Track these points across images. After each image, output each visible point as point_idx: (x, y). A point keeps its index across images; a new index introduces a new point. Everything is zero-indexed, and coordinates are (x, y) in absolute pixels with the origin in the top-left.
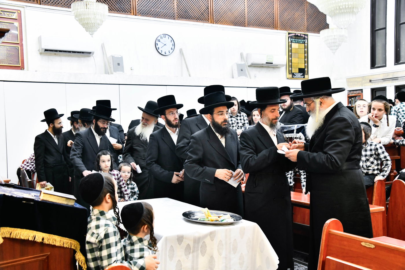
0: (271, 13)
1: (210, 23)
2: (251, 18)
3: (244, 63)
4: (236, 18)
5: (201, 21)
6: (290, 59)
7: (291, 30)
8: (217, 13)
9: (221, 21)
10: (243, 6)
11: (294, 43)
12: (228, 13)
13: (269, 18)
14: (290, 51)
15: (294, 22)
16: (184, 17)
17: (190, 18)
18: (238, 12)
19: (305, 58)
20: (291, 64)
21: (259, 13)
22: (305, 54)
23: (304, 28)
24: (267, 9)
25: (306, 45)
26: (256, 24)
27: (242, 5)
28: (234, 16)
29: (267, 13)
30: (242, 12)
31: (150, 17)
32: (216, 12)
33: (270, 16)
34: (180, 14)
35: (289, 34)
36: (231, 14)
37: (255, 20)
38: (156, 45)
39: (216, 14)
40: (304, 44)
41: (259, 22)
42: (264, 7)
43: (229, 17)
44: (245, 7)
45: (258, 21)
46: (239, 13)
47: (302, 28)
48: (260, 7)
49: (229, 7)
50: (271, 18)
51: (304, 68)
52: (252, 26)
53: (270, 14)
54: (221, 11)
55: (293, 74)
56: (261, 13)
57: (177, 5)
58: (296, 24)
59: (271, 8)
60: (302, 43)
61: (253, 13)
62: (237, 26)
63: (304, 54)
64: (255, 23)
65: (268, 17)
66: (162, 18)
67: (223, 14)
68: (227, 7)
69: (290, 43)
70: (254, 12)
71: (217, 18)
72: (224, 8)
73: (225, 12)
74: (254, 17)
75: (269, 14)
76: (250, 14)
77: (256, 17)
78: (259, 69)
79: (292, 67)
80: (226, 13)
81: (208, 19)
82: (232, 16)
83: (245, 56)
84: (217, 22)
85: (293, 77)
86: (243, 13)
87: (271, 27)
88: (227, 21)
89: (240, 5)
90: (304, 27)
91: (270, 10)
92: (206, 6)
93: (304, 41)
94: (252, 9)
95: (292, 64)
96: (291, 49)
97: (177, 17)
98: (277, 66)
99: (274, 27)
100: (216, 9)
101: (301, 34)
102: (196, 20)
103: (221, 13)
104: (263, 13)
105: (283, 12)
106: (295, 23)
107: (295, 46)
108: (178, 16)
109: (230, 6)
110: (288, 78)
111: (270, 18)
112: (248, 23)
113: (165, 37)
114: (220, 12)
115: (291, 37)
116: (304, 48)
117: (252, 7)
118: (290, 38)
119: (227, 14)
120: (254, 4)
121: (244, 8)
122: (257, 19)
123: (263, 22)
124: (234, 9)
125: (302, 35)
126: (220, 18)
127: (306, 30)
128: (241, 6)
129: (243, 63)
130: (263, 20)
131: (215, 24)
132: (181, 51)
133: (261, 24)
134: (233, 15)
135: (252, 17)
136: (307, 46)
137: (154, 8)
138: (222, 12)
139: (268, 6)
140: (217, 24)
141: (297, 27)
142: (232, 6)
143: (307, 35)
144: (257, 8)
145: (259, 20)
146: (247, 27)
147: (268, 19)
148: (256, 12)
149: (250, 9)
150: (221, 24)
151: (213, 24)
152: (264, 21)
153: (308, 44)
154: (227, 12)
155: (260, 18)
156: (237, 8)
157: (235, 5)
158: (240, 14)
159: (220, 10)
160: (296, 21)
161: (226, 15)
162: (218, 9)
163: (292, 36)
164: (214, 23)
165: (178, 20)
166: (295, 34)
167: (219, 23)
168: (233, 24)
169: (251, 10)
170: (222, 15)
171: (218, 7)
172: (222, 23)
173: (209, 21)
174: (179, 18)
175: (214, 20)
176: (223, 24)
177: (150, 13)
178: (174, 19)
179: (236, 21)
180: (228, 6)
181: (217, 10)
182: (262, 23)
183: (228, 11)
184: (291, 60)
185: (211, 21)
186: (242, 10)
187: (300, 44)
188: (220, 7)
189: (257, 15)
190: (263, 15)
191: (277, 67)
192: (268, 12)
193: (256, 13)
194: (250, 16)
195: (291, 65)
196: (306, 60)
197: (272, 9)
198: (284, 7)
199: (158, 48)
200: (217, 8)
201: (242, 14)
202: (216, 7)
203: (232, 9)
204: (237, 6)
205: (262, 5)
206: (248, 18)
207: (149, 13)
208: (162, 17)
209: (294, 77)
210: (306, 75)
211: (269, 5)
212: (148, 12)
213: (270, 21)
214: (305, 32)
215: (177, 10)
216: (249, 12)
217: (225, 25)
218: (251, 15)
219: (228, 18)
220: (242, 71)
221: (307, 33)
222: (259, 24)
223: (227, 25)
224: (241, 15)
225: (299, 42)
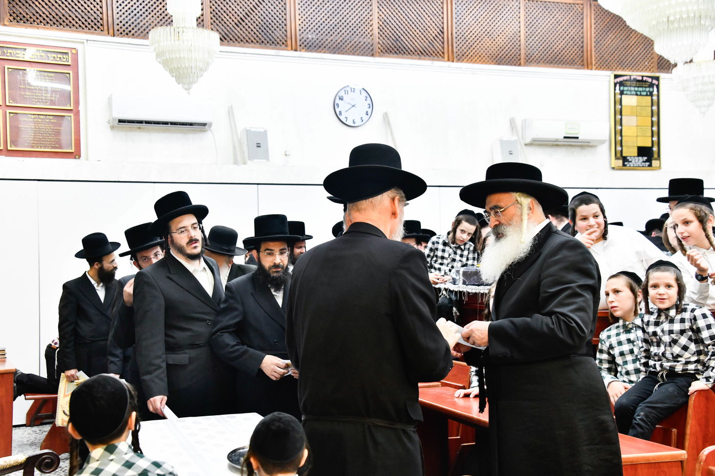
0: (578, 35)
1: (445, 61)
2: (533, 47)
3: (517, 138)
4: (500, 50)
5: (427, 57)
6: (619, 128)
7: (622, 68)
8: (461, 40)
9: (470, 56)
10: (515, 25)
11: (626, 94)
12: (484, 40)
13: (571, 47)
14: (619, 112)
15: (627, 53)
16: (393, 51)
17: (404, 53)
18: (505, 36)
19: (652, 126)
20: (620, 138)
21: (551, 36)
22: (652, 116)
23: (650, 63)
24: (567, 28)
25: (655, 98)
26: (543, 60)
27: (513, 22)
28: (496, 45)
29: (567, 38)
30: (513, 36)
31: (325, 52)
32: (458, 38)
33: (576, 42)
34: (384, 46)
35: (616, 76)
36: (490, 42)
37: (541, 52)
38: (336, 107)
39: (458, 43)
40: (650, 97)
41: (552, 55)
42: (561, 25)
43: (486, 47)
44: (520, 27)
45: (550, 53)
46: (507, 38)
47: (646, 63)
48: (553, 25)
49: (486, 28)
50: (578, 45)
51: (650, 145)
52: (535, 64)
53: (576, 38)
54: (469, 36)
55: (625, 159)
56: (555, 37)
57: (379, 28)
58: (633, 55)
59: (578, 26)
60: (647, 95)
61: (537, 38)
62: (503, 64)
63: (650, 118)
64: (541, 57)
65: (569, 45)
66: (349, 54)
67: (474, 41)
68: (482, 27)
69: (618, 97)
70: (539, 35)
71: (461, 50)
72: (475, 30)
73: (478, 37)
74: (539, 45)
75: (572, 37)
76: (531, 40)
77: (543, 45)
78: (549, 151)
79: (623, 144)
80: (480, 39)
81: (443, 53)
82: (492, 45)
83: (519, 124)
84: (461, 57)
85: (624, 165)
86: (515, 39)
87: (578, 63)
88: (482, 56)
89: (509, 22)
90: (652, 61)
91: (574, 30)
92: (438, 27)
93: (651, 90)
94: (535, 30)
95: (623, 137)
96: (620, 107)
97: (380, 51)
98: (589, 142)
99: (583, 65)
100: (458, 33)
101: (643, 77)
102: (418, 57)
103: (469, 41)
104: (559, 37)
105: (604, 34)
106: (629, 55)
107: (630, 101)
108: (382, 48)
109: (488, 26)
110: (613, 166)
111: (575, 47)
112: (527, 58)
113: (352, 90)
114: (467, 38)
115: (621, 84)
116: (650, 105)
117: (535, 26)
118: (618, 85)
119: (482, 42)
120: (541, 19)
121: (517, 27)
122: (547, 50)
123: (560, 56)
124: (497, 31)
125: (645, 79)
126: (467, 51)
127: (656, 67)
128: (511, 25)
129: (514, 138)
130: (560, 51)
131: (457, 62)
132: (386, 116)
133: (556, 60)
134: (494, 43)
135: (535, 45)
136: (656, 101)
137: (331, 35)
138: (471, 39)
139: (572, 23)
140: (461, 62)
141: (635, 62)
142: (492, 26)
143: (657, 79)
144: (547, 27)
145: (551, 51)
146: (524, 66)
147: (570, 49)
148: (543, 36)
149: (531, 30)
150: (469, 63)
151: (453, 61)
152: (562, 53)
153: (658, 96)
154: (482, 37)
155: (553, 48)
156: (503, 29)
157: (499, 24)
158: (509, 41)
159: (467, 34)
160: (633, 51)
161: (480, 44)
162: (463, 33)
163: (624, 81)
164: (455, 60)
165: (381, 56)
166: (630, 76)
167: (465, 60)
168: (495, 61)
169: (533, 33)
170: (471, 44)
171: (463, 28)
172: (470, 59)
173: (443, 57)
174: (382, 54)
175: (455, 56)
176: (474, 63)
177: (325, 45)
178: (373, 55)
179: (500, 55)
180: (484, 25)
181: (461, 36)
182: (558, 58)
183: (484, 35)
184: (621, 130)
185: (448, 57)
186: (513, 32)
187: (638, 97)
188: (467, 29)
189: (547, 41)
190: (560, 41)
191: (589, 146)
192: (570, 35)
193: (545, 38)
194: (531, 45)
195: (621, 140)
196: (655, 129)
197: (580, 28)
198: (606, 22)
199: (340, 113)
200: (460, 31)
201: (513, 41)
202: (458, 28)
203: (492, 31)
204: (503, 24)
205: (558, 20)
206: (527, 49)
207: (322, 44)
208: (349, 51)
209: (628, 165)
210: (656, 159)
211: (574, 21)
212: (320, 44)
213: (576, 52)
214: (653, 72)
215: (379, 38)
216: (529, 37)
217: (478, 63)
218: (533, 42)
219: (484, 49)
220: (511, 155)
221: (657, 75)
222: (552, 60)
223: (482, 63)
224: (511, 43)
225: (639, 93)
